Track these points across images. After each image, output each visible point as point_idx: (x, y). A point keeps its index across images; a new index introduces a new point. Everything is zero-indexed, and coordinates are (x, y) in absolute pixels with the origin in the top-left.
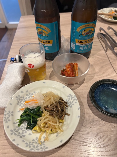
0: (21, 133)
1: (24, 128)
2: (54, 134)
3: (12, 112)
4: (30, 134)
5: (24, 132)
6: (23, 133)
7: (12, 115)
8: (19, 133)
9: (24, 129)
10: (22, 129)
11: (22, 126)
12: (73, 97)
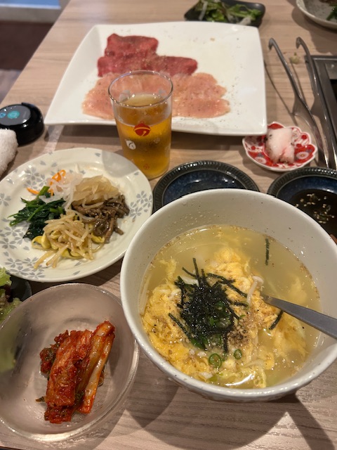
0: (9, 241)
1: (21, 235)
2: (73, 260)
3: (9, 199)
4: (26, 248)
5: (17, 241)
6: (13, 242)
7: (6, 204)
8: (7, 240)
9: (19, 236)
10: (14, 235)
11: (18, 231)
12: (146, 200)
